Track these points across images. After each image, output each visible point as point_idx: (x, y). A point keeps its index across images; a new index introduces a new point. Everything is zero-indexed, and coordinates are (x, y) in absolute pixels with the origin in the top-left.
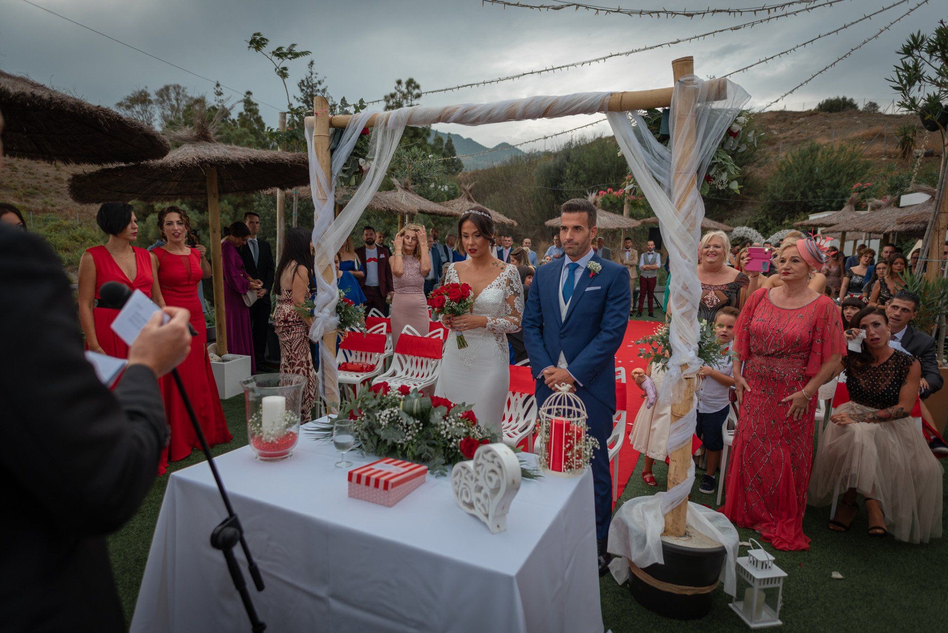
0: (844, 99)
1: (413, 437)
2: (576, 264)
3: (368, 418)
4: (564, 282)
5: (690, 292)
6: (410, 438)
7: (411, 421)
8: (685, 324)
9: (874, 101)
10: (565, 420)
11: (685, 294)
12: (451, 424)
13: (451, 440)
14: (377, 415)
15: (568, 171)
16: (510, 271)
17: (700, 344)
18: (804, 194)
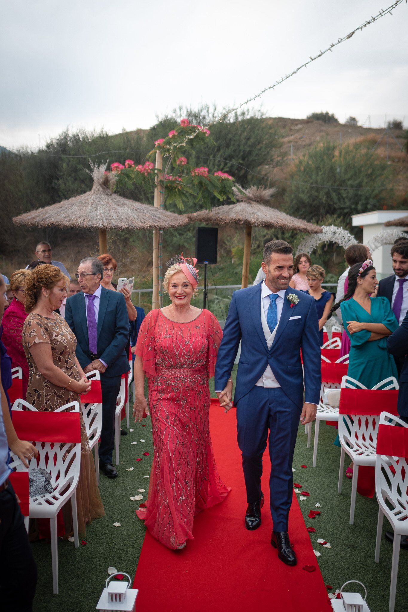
0: (327, 113)
9: (353, 116)
15: (65, 165)
18: (328, 194)
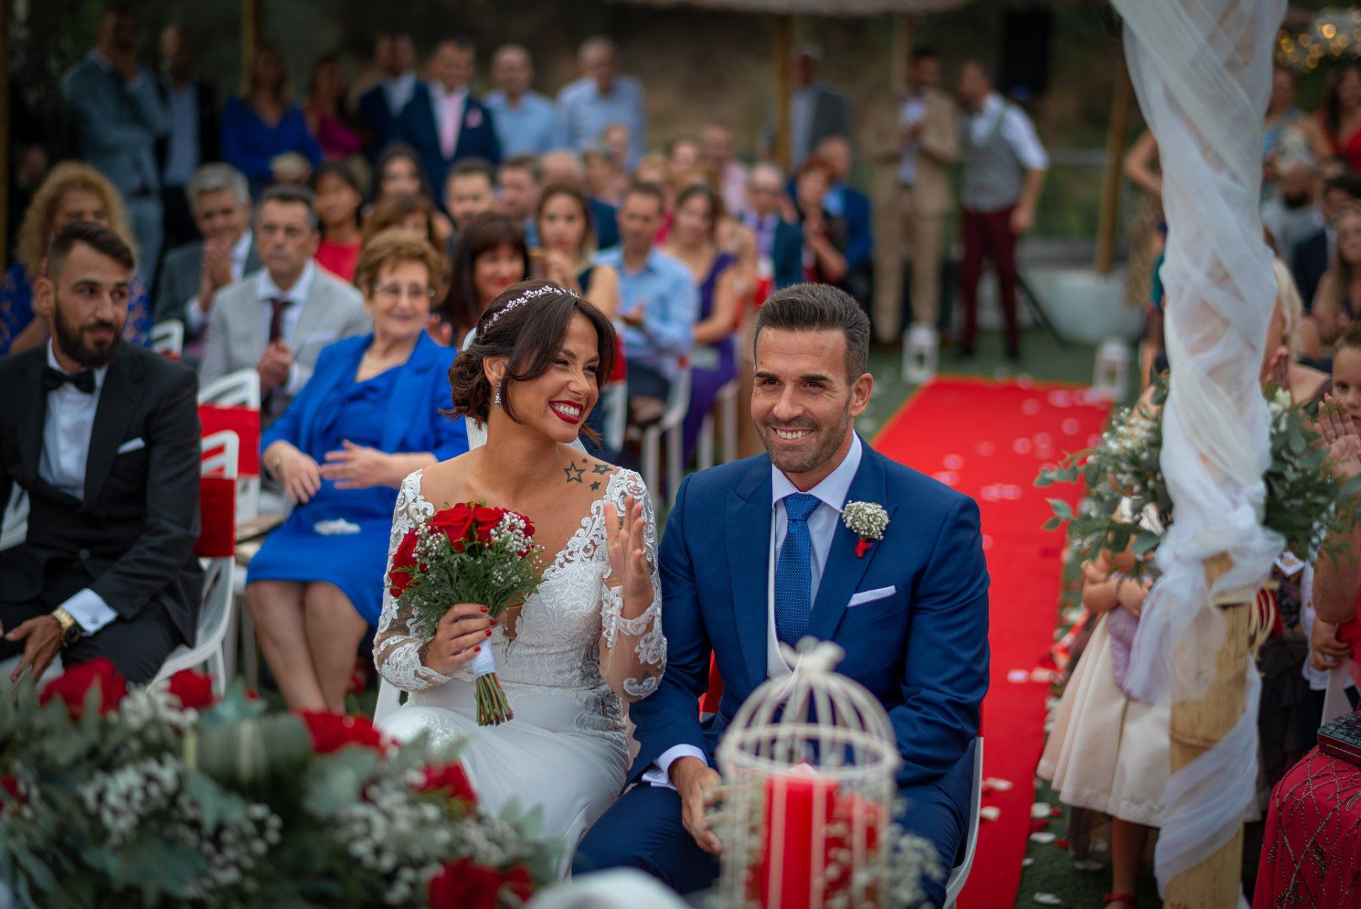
1: (243, 871)
2: (811, 497)
3: (47, 799)
4: (780, 544)
5: (1237, 294)
6: (230, 876)
7: (239, 813)
8: (1218, 410)
10: (819, 777)
11: (1217, 297)
12: (388, 816)
13: (390, 878)
14: (89, 793)
16: (623, 493)
17: (1271, 478)
